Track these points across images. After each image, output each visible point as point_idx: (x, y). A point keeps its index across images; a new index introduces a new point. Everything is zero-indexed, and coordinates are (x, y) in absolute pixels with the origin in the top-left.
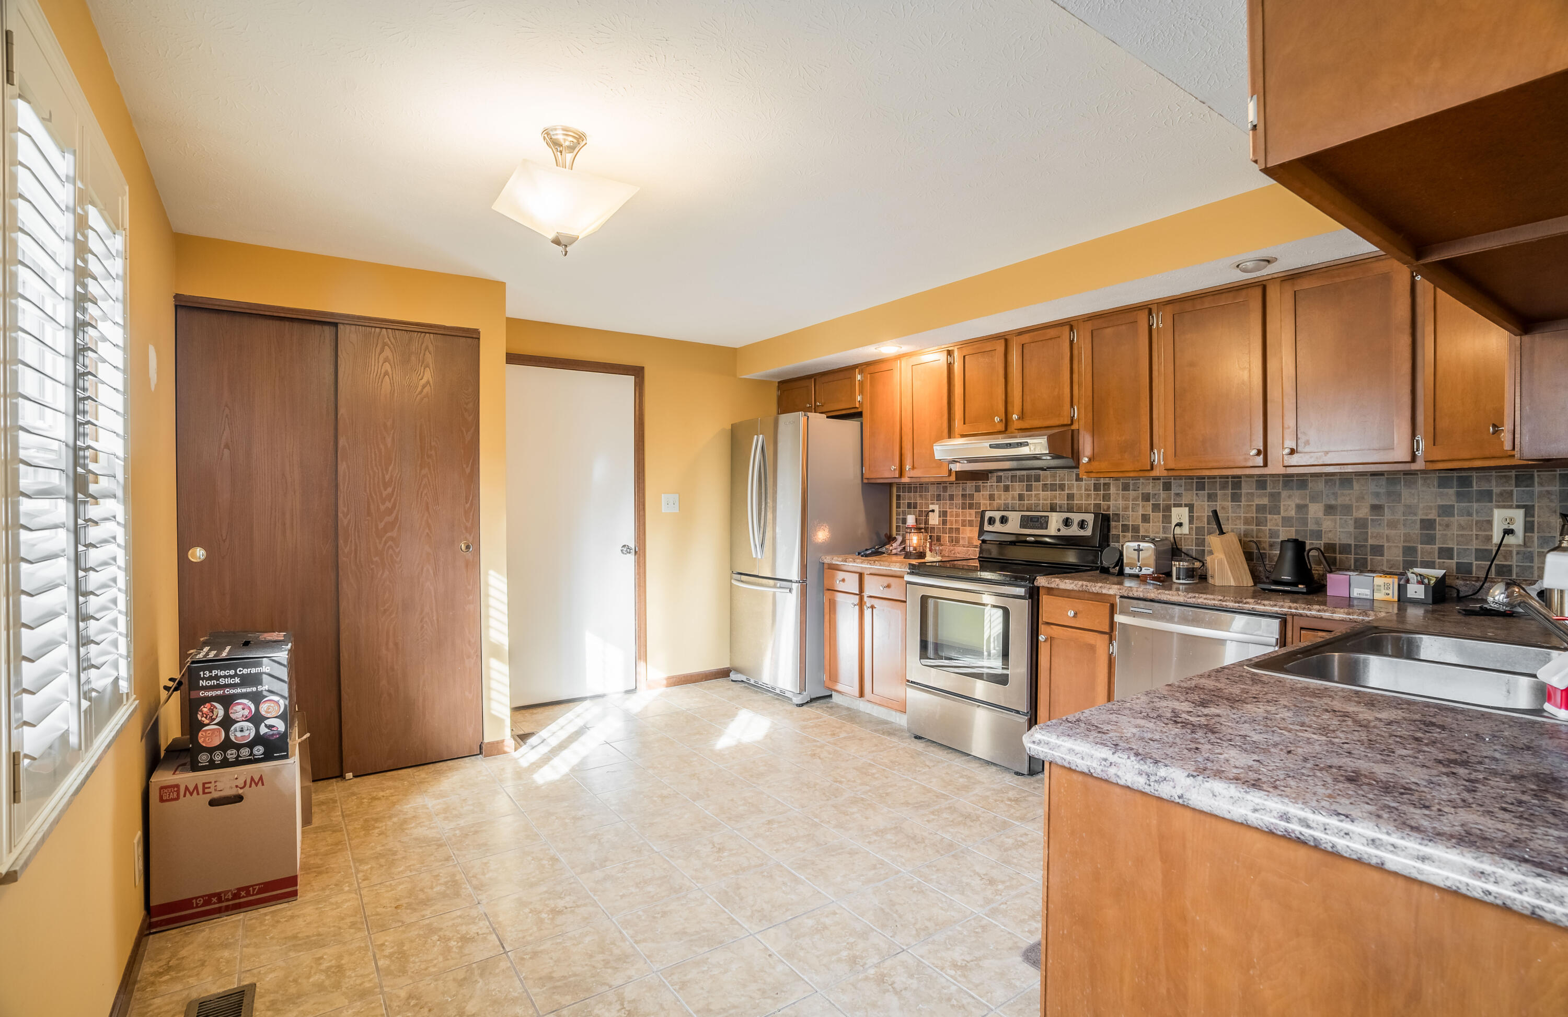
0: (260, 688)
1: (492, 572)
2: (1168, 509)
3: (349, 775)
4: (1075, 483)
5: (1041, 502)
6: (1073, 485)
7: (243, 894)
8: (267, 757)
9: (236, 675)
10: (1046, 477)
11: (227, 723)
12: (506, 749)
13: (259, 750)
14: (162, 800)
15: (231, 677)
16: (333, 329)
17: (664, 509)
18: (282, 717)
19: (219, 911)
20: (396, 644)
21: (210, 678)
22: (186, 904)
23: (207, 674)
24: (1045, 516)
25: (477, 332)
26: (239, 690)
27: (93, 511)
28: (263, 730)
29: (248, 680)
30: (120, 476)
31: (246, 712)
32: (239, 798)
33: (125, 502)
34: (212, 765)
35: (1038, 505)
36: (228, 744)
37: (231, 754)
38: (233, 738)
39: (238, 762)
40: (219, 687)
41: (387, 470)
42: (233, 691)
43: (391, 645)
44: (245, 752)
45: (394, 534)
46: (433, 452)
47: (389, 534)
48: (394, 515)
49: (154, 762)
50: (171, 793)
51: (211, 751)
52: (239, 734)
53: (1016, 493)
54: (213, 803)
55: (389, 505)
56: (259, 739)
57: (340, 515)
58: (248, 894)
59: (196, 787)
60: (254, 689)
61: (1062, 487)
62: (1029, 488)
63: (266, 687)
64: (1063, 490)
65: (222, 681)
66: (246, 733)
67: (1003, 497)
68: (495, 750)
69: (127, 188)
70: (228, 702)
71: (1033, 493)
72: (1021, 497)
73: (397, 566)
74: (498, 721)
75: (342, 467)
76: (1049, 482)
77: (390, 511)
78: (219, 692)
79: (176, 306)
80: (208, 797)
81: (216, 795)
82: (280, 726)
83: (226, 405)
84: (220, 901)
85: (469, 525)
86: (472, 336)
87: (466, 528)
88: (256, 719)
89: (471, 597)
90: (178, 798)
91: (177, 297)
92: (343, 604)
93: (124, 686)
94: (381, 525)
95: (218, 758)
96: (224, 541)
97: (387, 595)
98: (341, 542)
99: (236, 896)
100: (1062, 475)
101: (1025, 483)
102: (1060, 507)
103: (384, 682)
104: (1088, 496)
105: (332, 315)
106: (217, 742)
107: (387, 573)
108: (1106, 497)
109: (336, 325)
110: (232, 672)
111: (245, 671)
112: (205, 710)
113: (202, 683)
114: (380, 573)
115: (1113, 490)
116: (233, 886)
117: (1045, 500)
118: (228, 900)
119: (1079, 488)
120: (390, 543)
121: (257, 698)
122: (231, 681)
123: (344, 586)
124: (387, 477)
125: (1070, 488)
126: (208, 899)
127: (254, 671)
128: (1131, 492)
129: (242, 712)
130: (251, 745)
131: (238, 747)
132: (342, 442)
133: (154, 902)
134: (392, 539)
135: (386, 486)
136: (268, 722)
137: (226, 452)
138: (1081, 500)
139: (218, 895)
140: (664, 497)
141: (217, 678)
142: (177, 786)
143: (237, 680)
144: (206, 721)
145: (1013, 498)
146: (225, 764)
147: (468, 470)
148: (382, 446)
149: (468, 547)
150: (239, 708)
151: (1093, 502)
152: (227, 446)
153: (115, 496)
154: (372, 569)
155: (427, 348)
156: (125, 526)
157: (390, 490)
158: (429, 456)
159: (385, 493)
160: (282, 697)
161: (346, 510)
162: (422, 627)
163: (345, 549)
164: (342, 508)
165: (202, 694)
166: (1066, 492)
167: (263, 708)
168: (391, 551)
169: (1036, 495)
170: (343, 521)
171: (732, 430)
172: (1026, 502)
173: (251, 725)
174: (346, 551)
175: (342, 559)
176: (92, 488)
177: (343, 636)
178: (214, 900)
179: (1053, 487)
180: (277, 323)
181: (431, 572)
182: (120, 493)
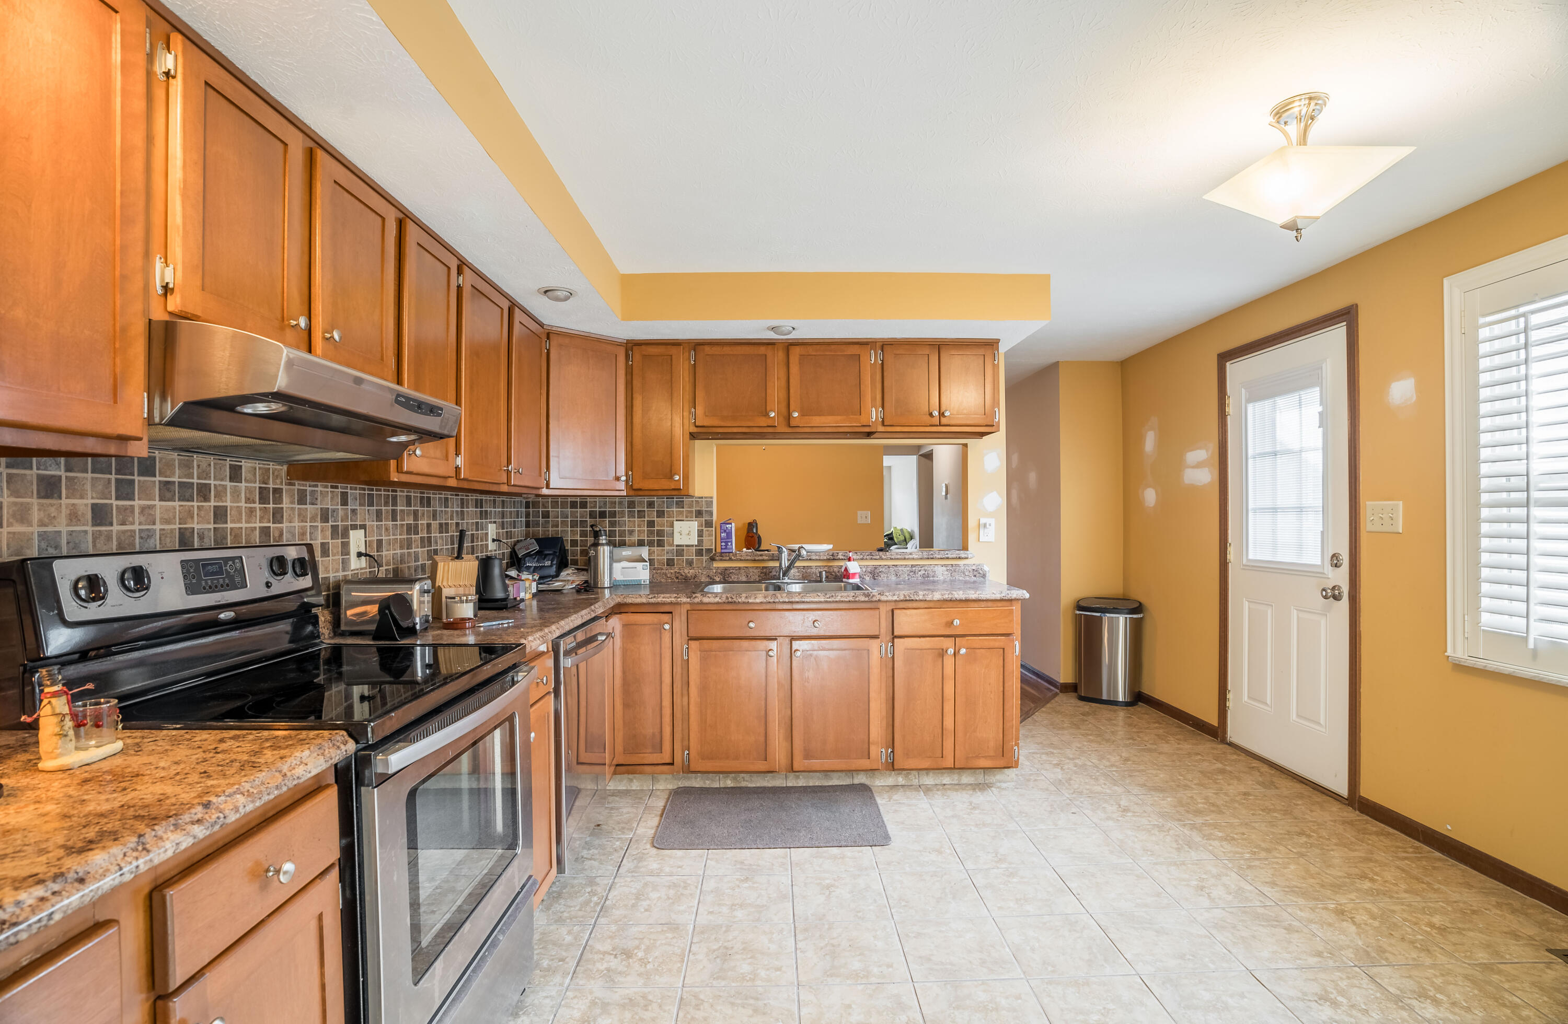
2: (345, 534)
4: (228, 484)
5: (158, 527)
6: (225, 487)
10: (169, 465)
24: (232, 559)
35: (149, 534)
53: (84, 504)
61: (204, 492)
62: (125, 491)
64: (206, 499)
67: (36, 515)
71: (137, 503)
72: (100, 515)
76: (176, 479)
100: (204, 465)
101: (113, 477)
102: (201, 537)
104: (251, 511)
108: (277, 515)
115: (286, 504)
117: (168, 522)
119: (236, 494)
125: (220, 495)
128: (308, 506)
138: (240, 521)
145: (74, 517)
151: (258, 525)
166: (213, 503)
169: (143, 509)
172: (116, 528)
179: (186, 492)
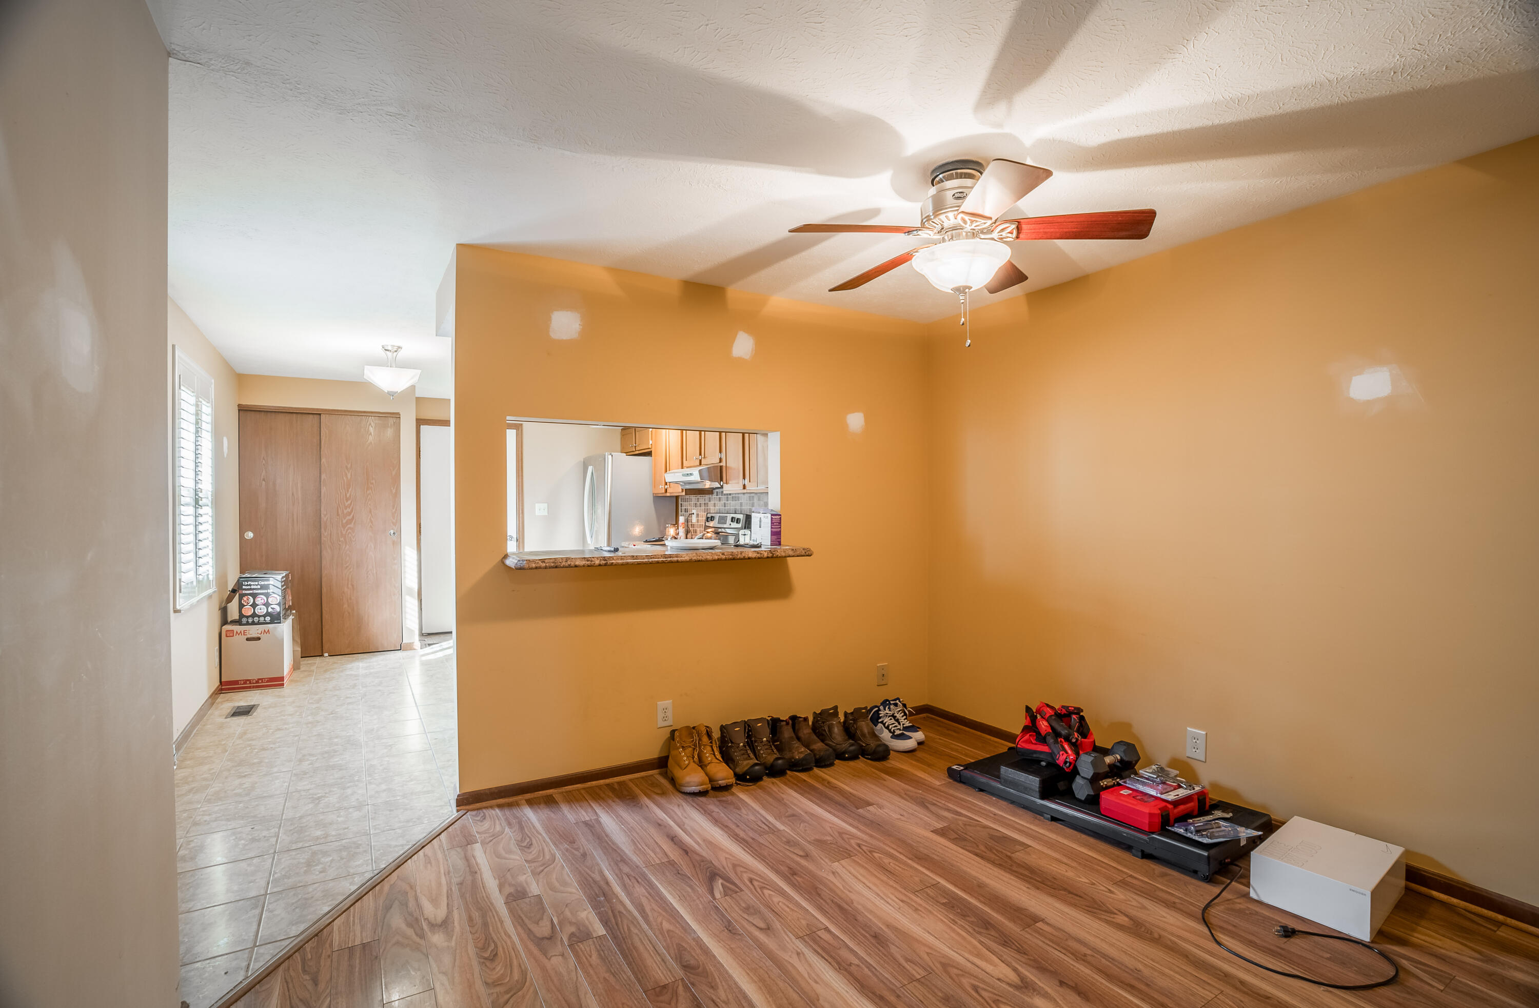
0: (269, 591)
1: (407, 548)
3: (326, 655)
6: (742, 497)
7: (260, 681)
8: (272, 622)
9: (258, 584)
11: (254, 605)
12: (415, 647)
13: (268, 619)
14: (227, 636)
15: (257, 585)
16: (318, 416)
17: (537, 513)
18: (279, 604)
19: (250, 687)
20: (353, 586)
21: (247, 585)
22: (236, 682)
23: (246, 583)
25: (398, 414)
26: (259, 591)
27: (200, 511)
28: (270, 610)
29: (262, 587)
30: (210, 498)
31: (263, 601)
32: (259, 639)
33: (212, 508)
34: (248, 624)
36: (254, 615)
37: (256, 619)
38: (257, 612)
39: (259, 623)
40: (251, 589)
41: (348, 491)
42: (257, 592)
43: (350, 586)
44: (262, 619)
45: (352, 526)
46: (374, 481)
47: (349, 526)
48: (352, 515)
49: (224, 622)
50: (230, 634)
51: (247, 617)
52: (259, 611)
54: (248, 639)
55: (349, 510)
56: (268, 614)
57: (322, 515)
58: (262, 682)
59: (241, 632)
60: (266, 591)
61: (738, 498)
63: (272, 591)
65: (252, 587)
66: (262, 611)
67: (719, 505)
68: (410, 647)
69: (213, 381)
70: (254, 596)
71: (729, 502)
72: (725, 505)
73: (353, 543)
74: (412, 631)
75: (323, 490)
77: (350, 513)
78: (251, 592)
79: (239, 410)
80: (246, 637)
81: (249, 636)
82: (278, 609)
83: (264, 459)
84: (250, 683)
85: (394, 521)
86: (397, 416)
87: (393, 523)
88: (267, 605)
89: (396, 561)
90: (233, 636)
91: (239, 405)
92: (324, 562)
93: (211, 577)
94: (344, 521)
95: (250, 620)
96: (262, 528)
97: (348, 558)
98: (323, 530)
99: (257, 682)
103: (346, 606)
104: (747, 504)
105: (318, 409)
106: (250, 614)
107: (347, 547)
108: (753, 505)
109: (320, 414)
110: (257, 583)
111: (263, 583)
112: (245, 599)
113: (244, 587)
114: (344, 546)
115: (755, 501)
116: (256, 678)
118: (254, 683)
119: (744, 499)
120: (349, 531)
121: (267, 595)
122: (255, 587)
123: (324, 553)
124: (348, 495)
126: (245, 681)
127: (266, 583)
128: (761, 501)
129: (261, 601)
130: (264, 616)
131: (259, 616)
132: (323, 476)
133: (223, 680)
134: (350, 528)
135: (347, 500)
136: (272, 606)
137: (264, 482)
139: (249, 680)
140: (537, 506)
141: (250, 585)
142: (233, 631)
143: (259, 587)
144: (246, 604)
145: (722, 506)
146: (253, 623)
147: (394, 491)
148: (345, 478)
149: (394, 533)
150: (259, 599)
152: (264, 480)
153: (208, 506)
154: (340, 545)
155: (370, 424)
156: (212, 517)
157: (349, 502)
158: (372, 484)
159: (347, 504)
160: (279, 595)
161: (325, 513)
162: (368, 577)
163: (325, 534)
164: (323, 512)
165: (244, 592)
167: (270, 600)
168: (350, 535)
170: (324, 518)
171: (584, 462)
173: (264, 607)
174: (326, 534)
175: (323, 539)
176: (200, 503)
177: (324, 580)
178: (248, 682)
179: (735, 499)
180: (288, 417)
181: (373, 547)
182: (210, 504)
